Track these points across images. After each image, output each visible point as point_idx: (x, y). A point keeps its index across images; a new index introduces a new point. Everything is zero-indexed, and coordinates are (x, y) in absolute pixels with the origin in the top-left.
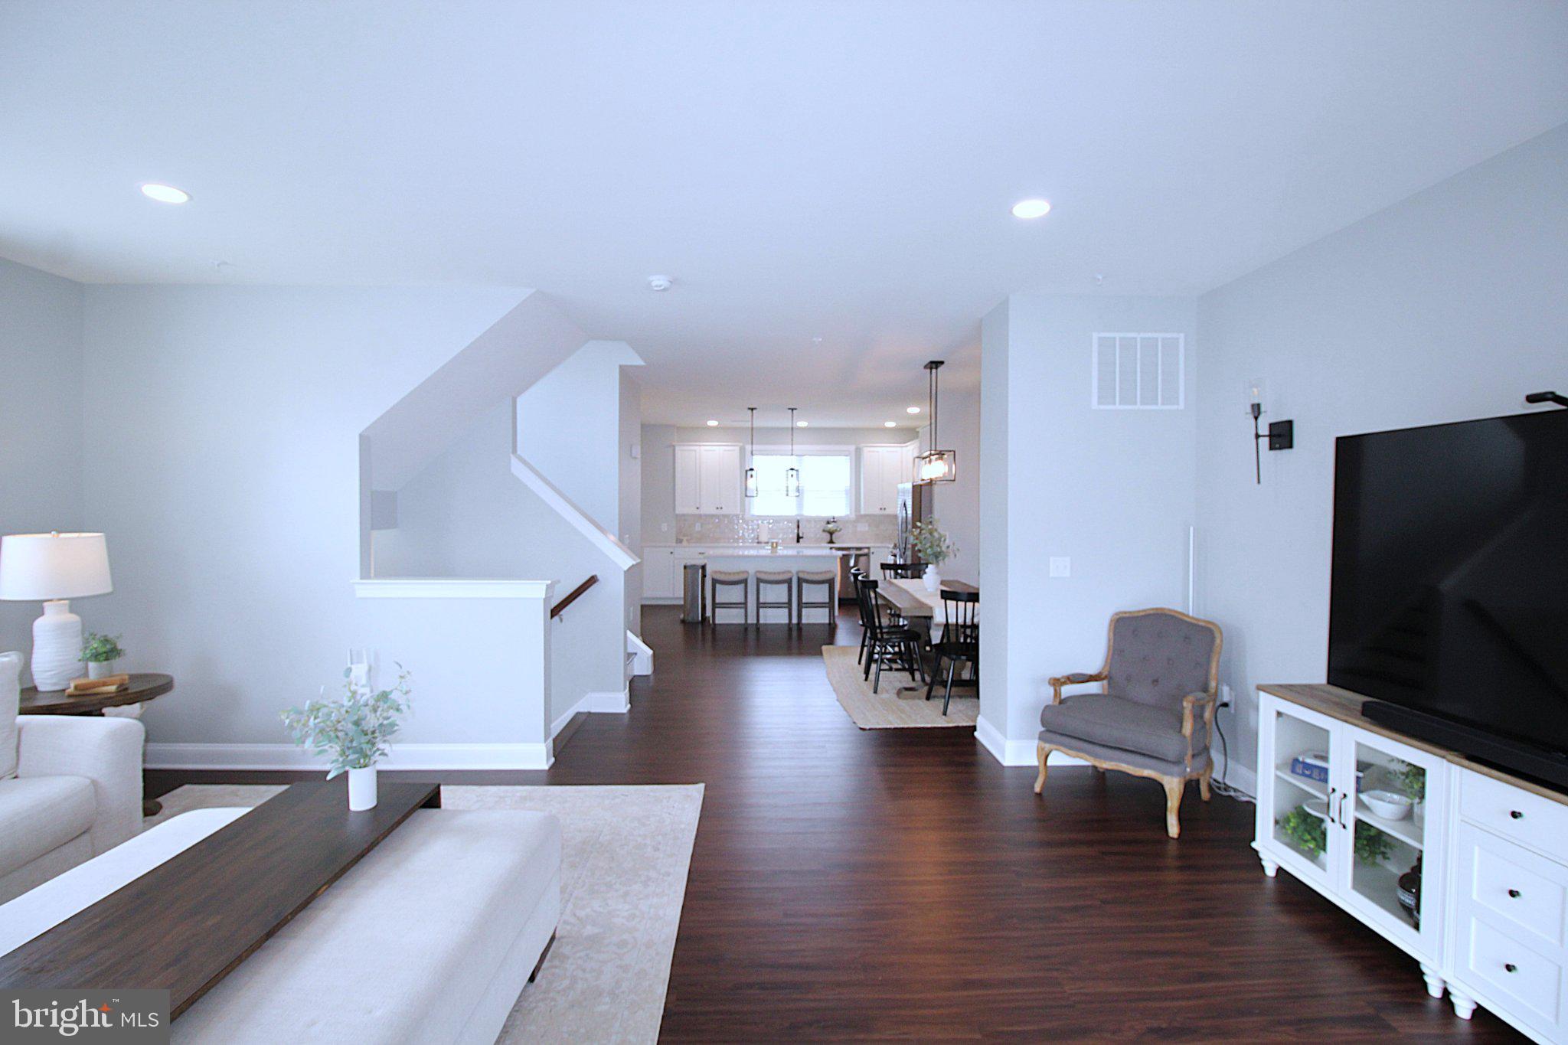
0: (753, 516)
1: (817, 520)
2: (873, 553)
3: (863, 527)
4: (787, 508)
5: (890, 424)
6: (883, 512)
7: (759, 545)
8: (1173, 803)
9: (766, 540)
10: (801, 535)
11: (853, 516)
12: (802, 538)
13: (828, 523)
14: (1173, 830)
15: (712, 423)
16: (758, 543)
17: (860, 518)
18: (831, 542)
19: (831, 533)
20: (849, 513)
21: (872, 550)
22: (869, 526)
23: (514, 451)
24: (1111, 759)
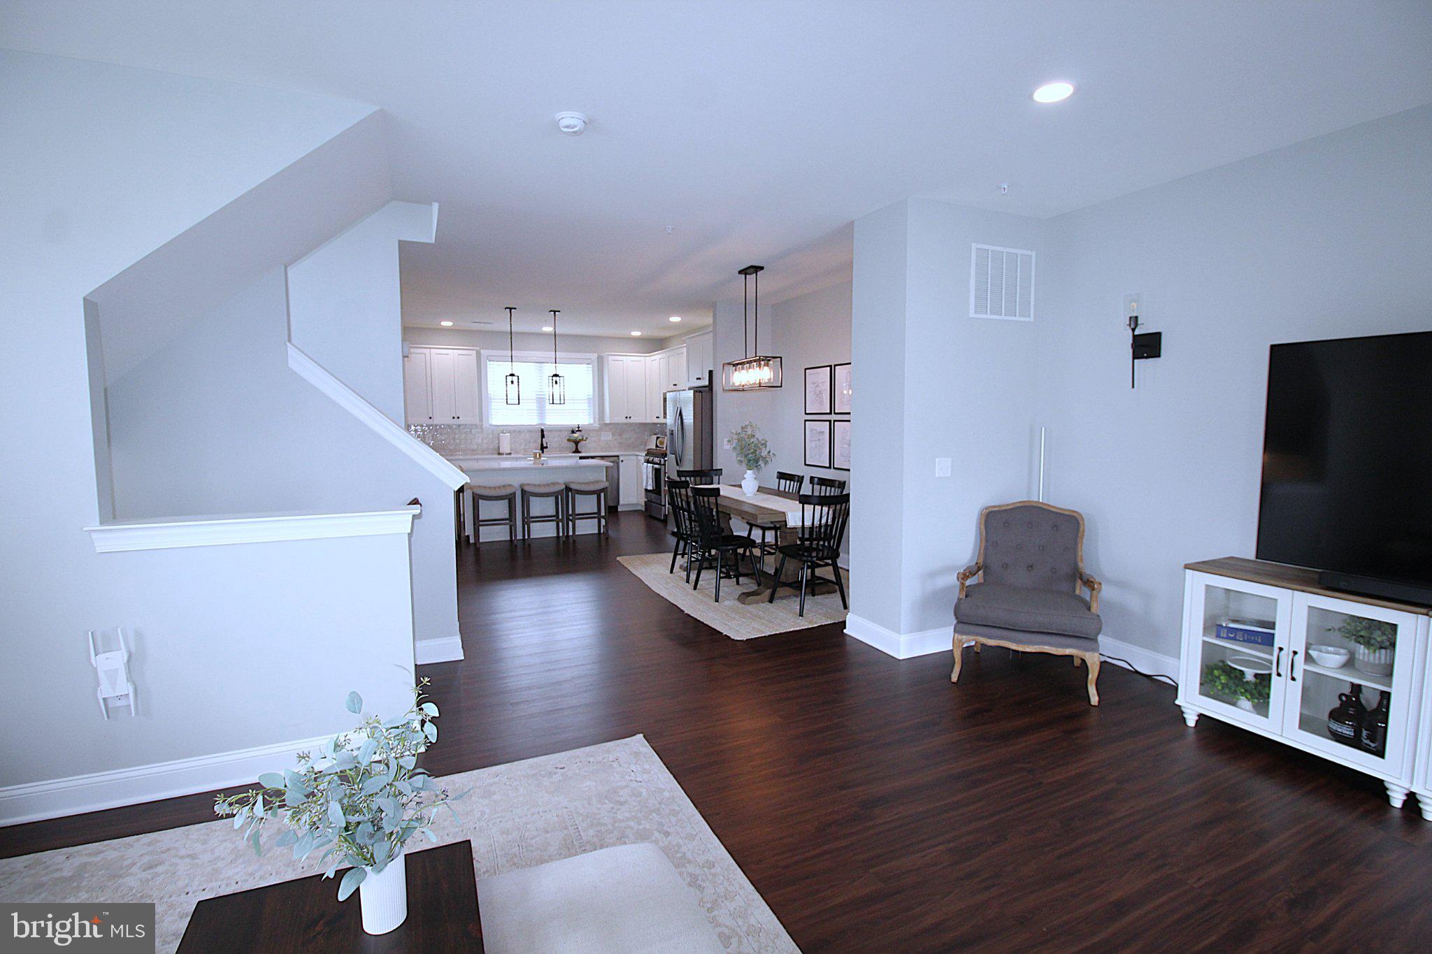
0: (491, 425)
1: (559, 429)
2: (622, 461)
3: (607, 436)
4: (526, 417)
5: (636, 334)
6: (628, 421)
7: (500, 456)
8: (1093, 675)
9: (509, 452)
10: (545, 445)
11: (597, 425)
12: (547, 447)
13: (573, 432)
14: (1094, 699)
15: (447, 324)
16: (499, 454)
17: (605, 426)
18: (577, 451)
19: (577, 442)
20: (592, 422)
21: (621, 458)
22: (613, 434)
23: (290, 341)
24: (1032, 643)
